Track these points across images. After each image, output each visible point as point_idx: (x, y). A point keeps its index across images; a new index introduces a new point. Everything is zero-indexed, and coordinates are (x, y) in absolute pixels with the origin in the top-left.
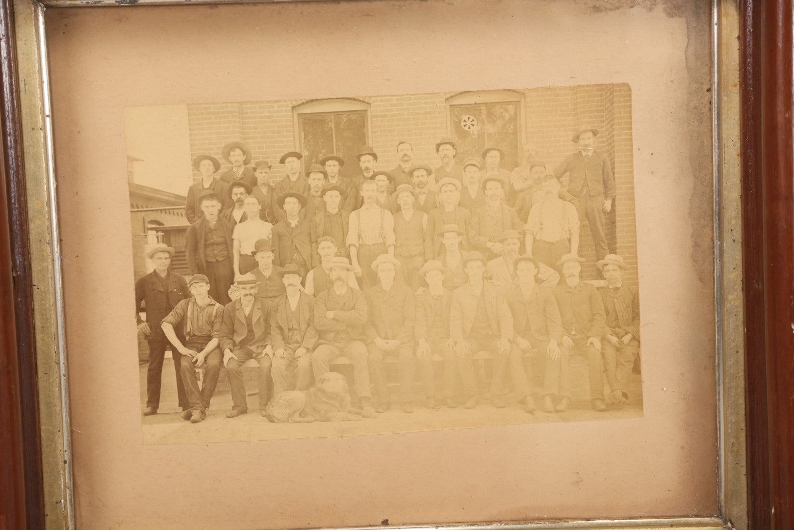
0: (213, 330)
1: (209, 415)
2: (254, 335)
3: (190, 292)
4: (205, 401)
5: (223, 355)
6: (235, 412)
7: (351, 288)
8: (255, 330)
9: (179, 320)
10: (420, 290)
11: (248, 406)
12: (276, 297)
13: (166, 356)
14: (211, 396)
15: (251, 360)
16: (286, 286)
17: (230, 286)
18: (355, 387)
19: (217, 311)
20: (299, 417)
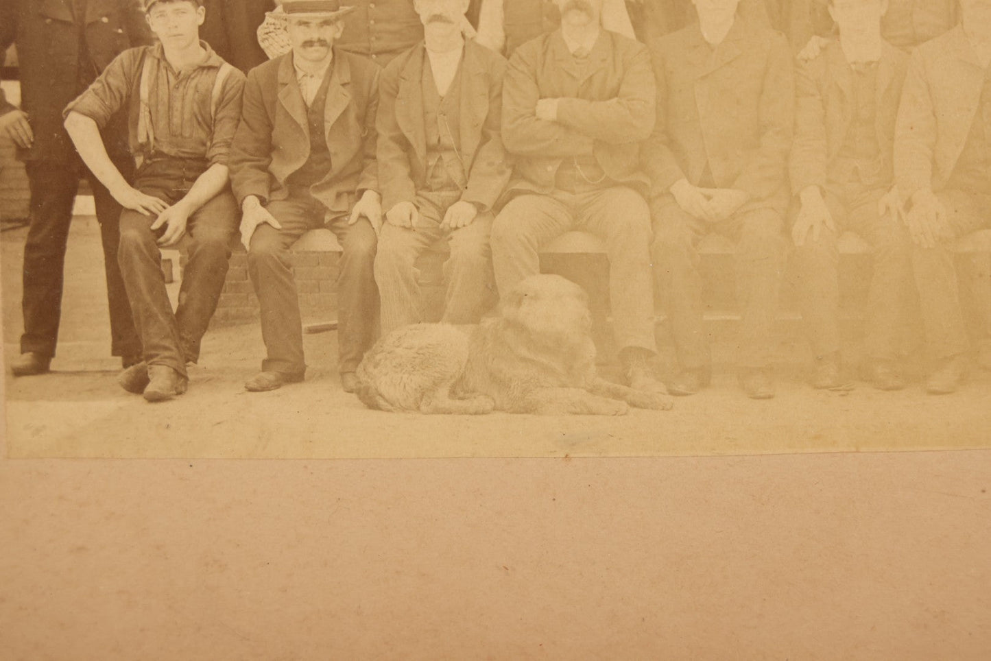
0: (212, 140)
1: (197, 382)
2: (328, 160)
3: (148, 29)
4: (187, 341)
5: (238, 215)
6: (270, 376)
7: (612, 34)
8: (332, 147)
9: (116, 108)
10: (814, 45)
11: (306, 362)
12: (393, 52)
13: (76, 211)
14: (204, 327)
15: (317, 231)
16: (423, 19)
17: (264, 16)
18: (609, 319)
19: (224, 88)
20: (449, 396)
